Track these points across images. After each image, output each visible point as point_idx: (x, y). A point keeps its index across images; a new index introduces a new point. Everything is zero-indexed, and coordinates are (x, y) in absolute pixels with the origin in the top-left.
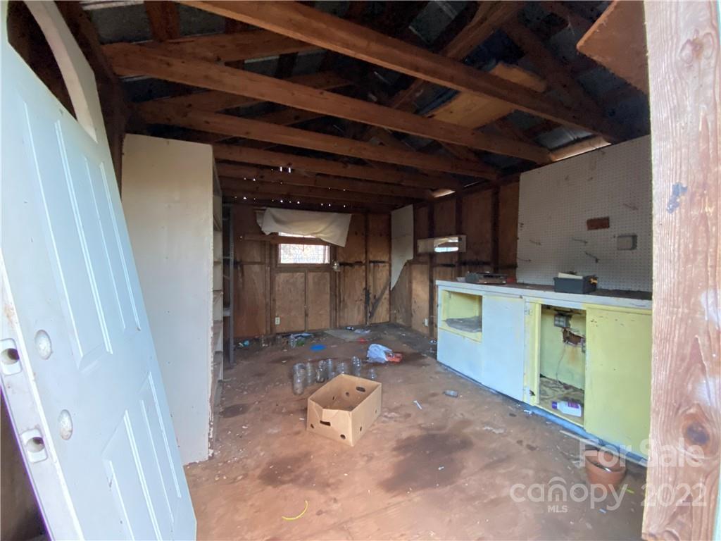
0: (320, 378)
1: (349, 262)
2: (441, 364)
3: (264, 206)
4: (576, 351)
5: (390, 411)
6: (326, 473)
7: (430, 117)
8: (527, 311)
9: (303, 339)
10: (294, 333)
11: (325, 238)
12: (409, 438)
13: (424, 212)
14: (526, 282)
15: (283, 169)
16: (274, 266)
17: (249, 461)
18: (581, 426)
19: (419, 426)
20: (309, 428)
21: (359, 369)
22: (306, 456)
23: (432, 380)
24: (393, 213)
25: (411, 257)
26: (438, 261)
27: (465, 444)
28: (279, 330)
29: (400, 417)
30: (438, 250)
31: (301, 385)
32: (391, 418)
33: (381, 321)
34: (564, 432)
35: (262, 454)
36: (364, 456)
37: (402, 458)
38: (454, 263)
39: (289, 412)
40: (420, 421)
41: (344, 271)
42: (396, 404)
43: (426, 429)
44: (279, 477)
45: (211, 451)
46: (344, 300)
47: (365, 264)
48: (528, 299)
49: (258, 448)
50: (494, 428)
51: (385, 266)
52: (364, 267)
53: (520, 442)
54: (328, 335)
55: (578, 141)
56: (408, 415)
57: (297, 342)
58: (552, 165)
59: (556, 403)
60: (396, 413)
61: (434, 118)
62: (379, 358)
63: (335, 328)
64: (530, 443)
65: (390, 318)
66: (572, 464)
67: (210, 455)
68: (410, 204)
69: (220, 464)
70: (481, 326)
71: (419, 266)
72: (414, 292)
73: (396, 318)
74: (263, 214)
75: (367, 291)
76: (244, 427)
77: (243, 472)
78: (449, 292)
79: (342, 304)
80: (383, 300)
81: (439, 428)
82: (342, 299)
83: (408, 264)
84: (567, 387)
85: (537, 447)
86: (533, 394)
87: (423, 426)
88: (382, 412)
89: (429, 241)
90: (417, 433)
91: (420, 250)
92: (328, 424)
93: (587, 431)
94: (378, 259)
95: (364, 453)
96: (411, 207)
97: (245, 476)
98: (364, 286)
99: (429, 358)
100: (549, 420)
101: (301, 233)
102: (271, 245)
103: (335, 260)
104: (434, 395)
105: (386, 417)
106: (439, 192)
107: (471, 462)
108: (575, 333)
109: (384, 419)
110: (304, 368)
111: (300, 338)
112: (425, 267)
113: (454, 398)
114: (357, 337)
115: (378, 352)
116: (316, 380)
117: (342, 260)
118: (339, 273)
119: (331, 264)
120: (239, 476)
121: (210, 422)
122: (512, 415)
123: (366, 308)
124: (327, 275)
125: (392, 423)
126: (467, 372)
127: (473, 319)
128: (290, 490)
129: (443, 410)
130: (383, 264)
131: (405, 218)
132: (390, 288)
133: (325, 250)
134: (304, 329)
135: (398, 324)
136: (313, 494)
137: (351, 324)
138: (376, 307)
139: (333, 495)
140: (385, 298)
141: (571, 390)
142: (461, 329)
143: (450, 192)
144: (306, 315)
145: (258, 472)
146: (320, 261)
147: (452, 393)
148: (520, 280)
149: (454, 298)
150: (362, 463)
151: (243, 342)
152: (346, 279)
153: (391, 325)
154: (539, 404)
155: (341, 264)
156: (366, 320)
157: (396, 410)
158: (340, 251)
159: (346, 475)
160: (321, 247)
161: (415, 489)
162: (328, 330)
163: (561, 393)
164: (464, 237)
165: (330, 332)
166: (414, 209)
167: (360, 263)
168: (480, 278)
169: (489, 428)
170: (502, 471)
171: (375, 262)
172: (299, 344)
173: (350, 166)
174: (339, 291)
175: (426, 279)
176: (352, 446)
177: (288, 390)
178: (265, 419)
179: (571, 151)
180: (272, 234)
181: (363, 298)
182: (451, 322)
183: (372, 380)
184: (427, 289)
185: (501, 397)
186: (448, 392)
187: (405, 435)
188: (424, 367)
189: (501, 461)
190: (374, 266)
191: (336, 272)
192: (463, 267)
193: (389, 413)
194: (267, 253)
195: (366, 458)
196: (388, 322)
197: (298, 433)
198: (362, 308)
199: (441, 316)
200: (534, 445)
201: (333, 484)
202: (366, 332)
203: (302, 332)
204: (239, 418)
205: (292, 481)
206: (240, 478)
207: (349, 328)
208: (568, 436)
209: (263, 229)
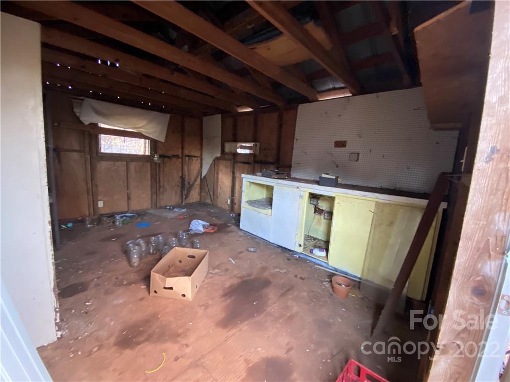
0: (153, 251)
1: (167, 155)
2: (242, 230)
3: (82, 96)
4: (321, 218)
5: (214, 269)
6: (174, 326)
7: (252, 49)
8: (301, 197)
9: (128, 219)
10: (118, 213)
11: (145, 132)
12: (230, 287)
13: (230, 122)
14: (297, 177)
15: (110, 63)
16: (95, 155)
17: (101, 333)
18: (326, 262)
19: (235, 276)
20: (152, 293)
21: (185, 241)
22: (155, 316)
23: (237, 242)
24: (205, 119)
25: (219, 155)
26: (239, 159)
27: (267, 283)
28: (103, 212)
29: (222, 272)
30: (239, 151)
31: (138, 259)
32: (216, 273)
33: (194, 201)
34: (317, 266)
35: (112, 323)
36: (201, 306)
37: (229, 301)
38: (250, 162)
39: (130, 284)
40: (236, 272)
41: (163, 161)
42: (217, 263)
43: (240, 277)
44: (134, 340)
45: (59, 333)
46: (163, 186)
47: (182, 158)
48: (302, 189)
49: (108, 319)
50: (281, 269)
51: (197, 160)
52: (180, 160)
53: (296, 276)
54: (151, 214)
55: (334, 89)
56: (227, 270)
57: (123, 221)
58: (317, 102)
59: (313, 250)
60: (218, 269)
61: (255, 50)
62: (198, 230)
63: (156, 207)
64: (301, 276)
65: (200, 199)
66: (324, 284)
67: (59, 336)
68: (219, 113)
69: (71, 342)
70: (271, 205)
71: (224, 161)
72: (220, 180)
73: (205, 198)
74: (81, 104)
75: (182, 179)
76: (87, 304)
77: (98, 344)
78: (250, 182)
79: (161, 189)
80: (195, 186)
81: (249, 275)
82: (161, 185)
83: (216, 160)
84: (315, 239)
85: (305, 277)
86: (300, 246)
87: (238, 275)
88: (209, 270)
89: (233, 144)
90: (235, 281)
91: (227, 150)
92: (171, 288)
93: (330, 265)
94: (192, 154)
95: (202, 304)
96: (219, 116)
97: (100, 347)
98: (181, 175)
99: (233, 226)
100: (308, 260)
101: (123, 126)
102: (90, 135)
103: (156, 153)
104: (241, 252)
105: (211, 273)
106: (242, 108)
107: (271, 294)
108: (321, 208)
109: (211, 275)
110: (138, 245)
111: (124, 218)
112: (229, 163)
113: (253, 253)
114: (176, 215)
115: (198, 225)
116: (149, 253)
117: (161, 153)
118: (159, 164)
119: (152, 155)
120: (94, 347)
121: (55, 309)
122: (289, 259)
123: (182, 192)
124: (148, 165)
125: (217, 277)
126: (260, 235)
127: (263, 200)
128: (147, 348)
129: (249, 262)
130: (196, 158)
131: (214, 124)
132: (201, 176)
133: (145, 143)
134: (127, 210)
135: (208, 203)
136: (169, 345)
137: (170, 205)
138: (190, 191)
139: (184, 342)
140: (197, 184)
141: (317, 241)
142: (258, 208)
143: (250, 110)
144: (129, 198)
145: (112, 340)
146: (141, 153)
147: (252, 249)
148: (293, 175)
149: (253, 186)
150: (201, 311)
151: (66, 224)
152: (165, 169)
153: (201, 204)
154: (303, 251)
155: (161, 156)
156: (182, 202)
157: (218, 267)
158: (160, 145)
159: (191, 324)
160: (142, 140)
161: (242, 321)
162: (149, 209)
163: (312, 243)
164: (258, 144)
165: (152, 211)
166: (222, 118)
167: (177, 156)
168: (273, 174)
169: (278, 270)
170: (290, 297)
171: (189, 156)
172: (123, 223)
173: (176, 73)
174: (159, 178)
175: (229, 170)
176: (191, 300)
177: (125, 263)
178: (107, 293)
179: (329, 95)
180: (91, 124)
181: (180, 184)
182: (251, 203)
183: (197, 248)
184: (230, 179)
185: (280, 249)
186: (250, 249)
187: (228, 284)
188: (231, 233)
189: (289, 290)
190: (189, 160)
191: (156, 163)
192: (256, 165)
193: (213, 270)
194: (87, 141)
195: (203, 307)
196: (199, 202)
197: (142, 299)
198: (179, 192)
199: (244, 199)
200: (303, 277)
201: (181, 333)
202: (184, 210)
203: (126, 212)
204: (81, 296)
205: (147, 340)
206: (96, 349)
207: (168, 208)
208: (319, 268)
209: (81, 119)
